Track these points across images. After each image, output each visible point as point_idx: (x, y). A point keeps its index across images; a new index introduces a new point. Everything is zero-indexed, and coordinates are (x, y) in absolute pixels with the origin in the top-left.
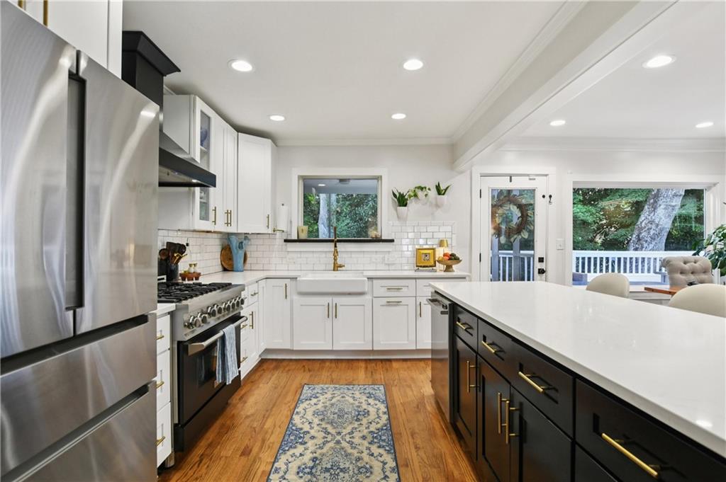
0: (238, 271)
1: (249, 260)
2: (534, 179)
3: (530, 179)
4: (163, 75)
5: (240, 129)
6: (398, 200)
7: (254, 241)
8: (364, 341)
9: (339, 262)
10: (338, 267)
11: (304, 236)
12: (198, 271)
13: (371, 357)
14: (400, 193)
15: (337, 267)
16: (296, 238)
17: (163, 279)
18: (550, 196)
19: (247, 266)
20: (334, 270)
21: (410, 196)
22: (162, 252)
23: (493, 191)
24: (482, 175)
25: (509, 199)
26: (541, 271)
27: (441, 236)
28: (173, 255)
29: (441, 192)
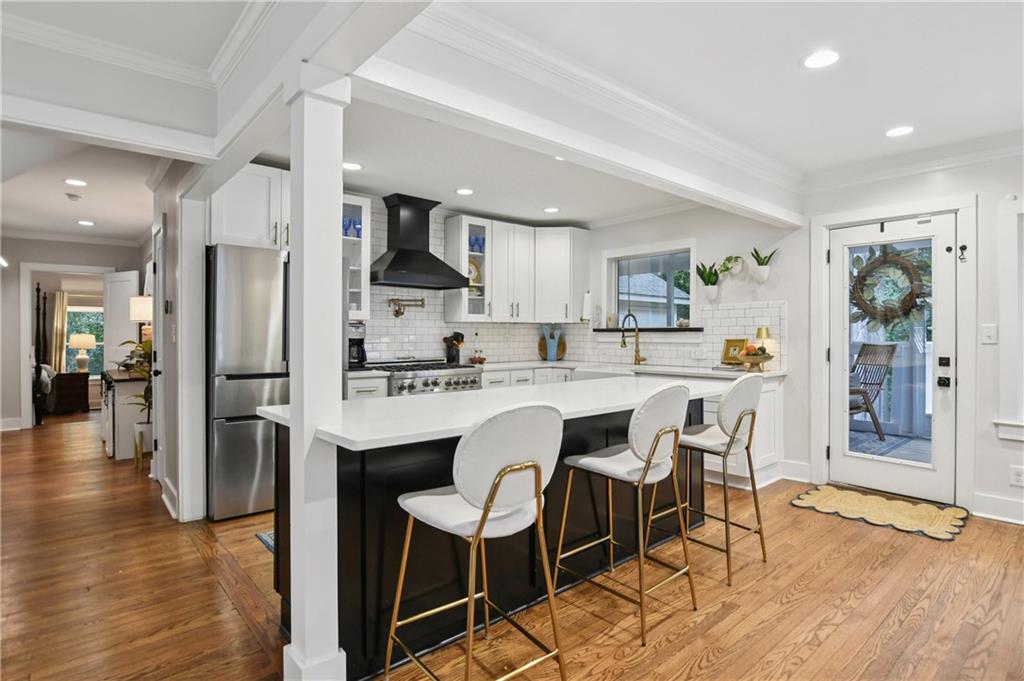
0: (552, 361)
2: (929, 221)
3: (919, 223)
4: (428, 210)
5: (537, 225)
10: (640, 360)
11: (611, 325)
12: (482, 356)
16: (605, 327)
17: (444, 360)
18: (963, 248)
19: (566, 356)
20: (635, 364)
21: (721, 270)
22: (445, 340)
23: (852, 250)
24: (831, 228)
25: (888, 256)
26: (944, 382)
27: (765, 322)
28: (453, 342)
29: (761, 262)
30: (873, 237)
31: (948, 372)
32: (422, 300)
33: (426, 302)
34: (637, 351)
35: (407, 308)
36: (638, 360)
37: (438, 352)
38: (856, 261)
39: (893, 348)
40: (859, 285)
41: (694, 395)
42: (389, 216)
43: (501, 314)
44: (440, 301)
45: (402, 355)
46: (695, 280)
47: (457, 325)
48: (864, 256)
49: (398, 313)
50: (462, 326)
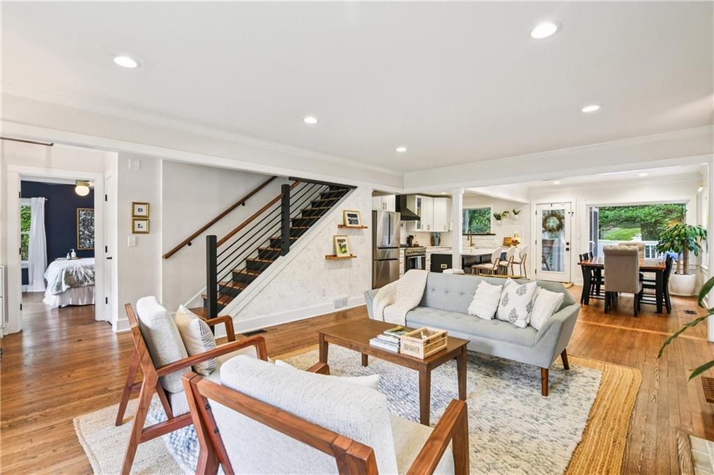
2: (564, 205)
3: (562, 205)
6: (497, 218)
7: (443, 235)
14: (497, 215)
18: (573, 213)
21: (502, 216)
23: (543, 211)
24: (538, 204)
25: (553, 214)
26: (567, 249)
27: (516, 232)
29: (516, 213)
30: (549, 208)
31: (569, 247)
34: (471, 242)
36: (472, 245)
38: (544, 214)
39: (553, 241)
40: (545, 221)
41: (503, 251)
43: (425, 229)
44: (408, 224)
46: (493, 219)
47: (411, 233)
48: (547, 213)
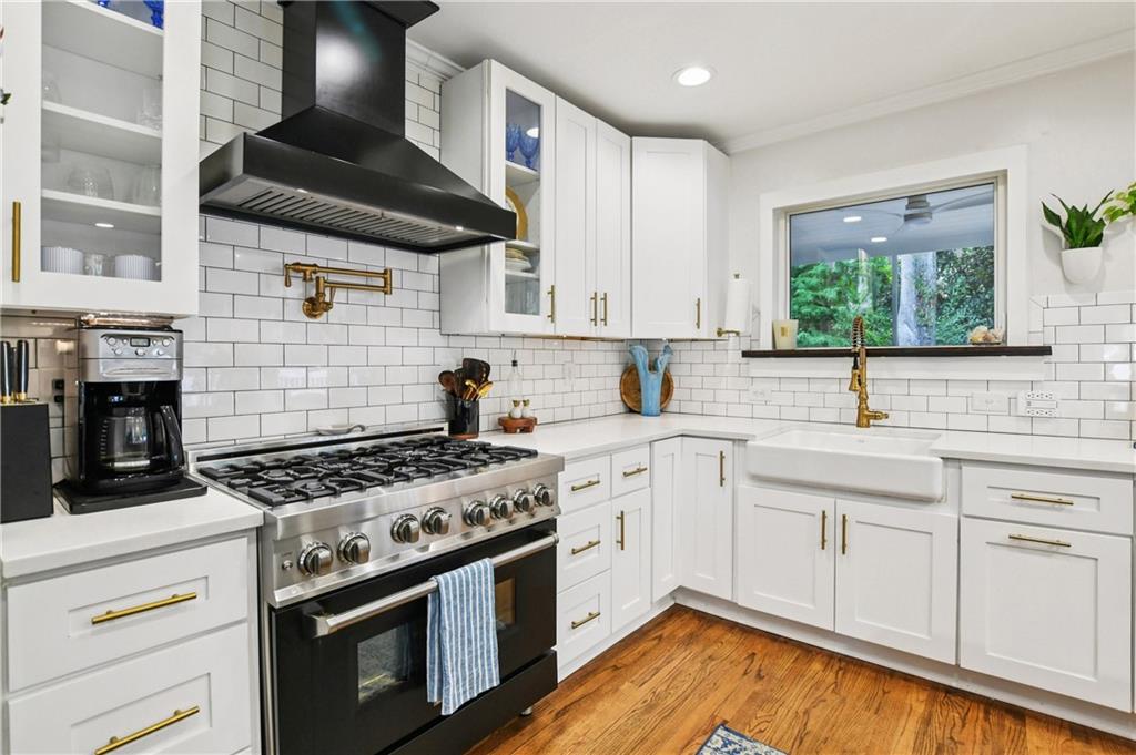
0: (648, 415)
1: (676, 394)
4: (404, 25)
5: (633, 130)
6: (1068, 231)
7: (685, 355)
8: (930, 633)
9: (873, 404)
10: (869, 417)
11: (785, 344)
12: (529, 413)
13: (954, 684)
14: (1073, 212)
15: (866, 418)
16: (770, 349)
17: (441, 429)
19: (673, 405)
20: (858, 425)
21: (1114, 214)
22: (445, 377)
28: (464, 382)
32: (386, 274)
33: (395, 283)
34: (862, 398)
35: (340, 295)
37: (423, 410)
42: (286, 26)
43: (574, 319)
44: (429, 283)
45: (327, 421)
47: (471, 342)
49: (315, 306)
50: (481, 342)
